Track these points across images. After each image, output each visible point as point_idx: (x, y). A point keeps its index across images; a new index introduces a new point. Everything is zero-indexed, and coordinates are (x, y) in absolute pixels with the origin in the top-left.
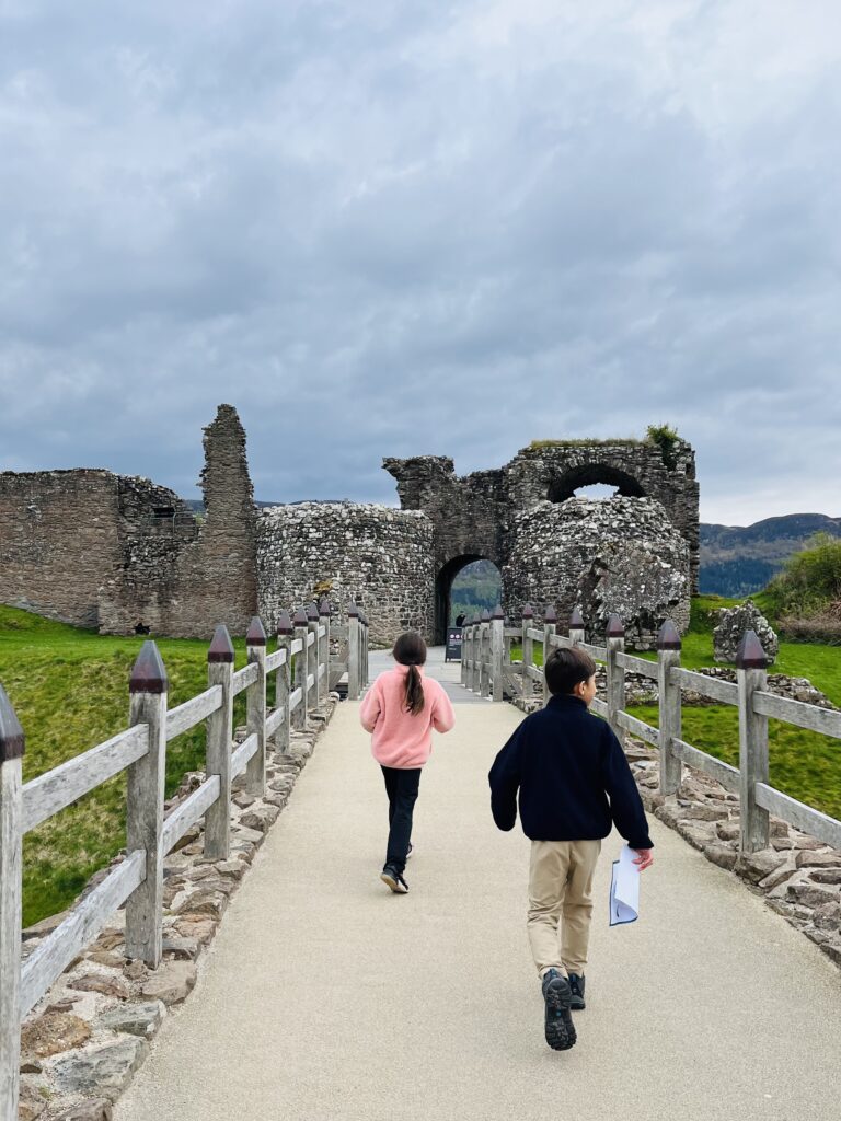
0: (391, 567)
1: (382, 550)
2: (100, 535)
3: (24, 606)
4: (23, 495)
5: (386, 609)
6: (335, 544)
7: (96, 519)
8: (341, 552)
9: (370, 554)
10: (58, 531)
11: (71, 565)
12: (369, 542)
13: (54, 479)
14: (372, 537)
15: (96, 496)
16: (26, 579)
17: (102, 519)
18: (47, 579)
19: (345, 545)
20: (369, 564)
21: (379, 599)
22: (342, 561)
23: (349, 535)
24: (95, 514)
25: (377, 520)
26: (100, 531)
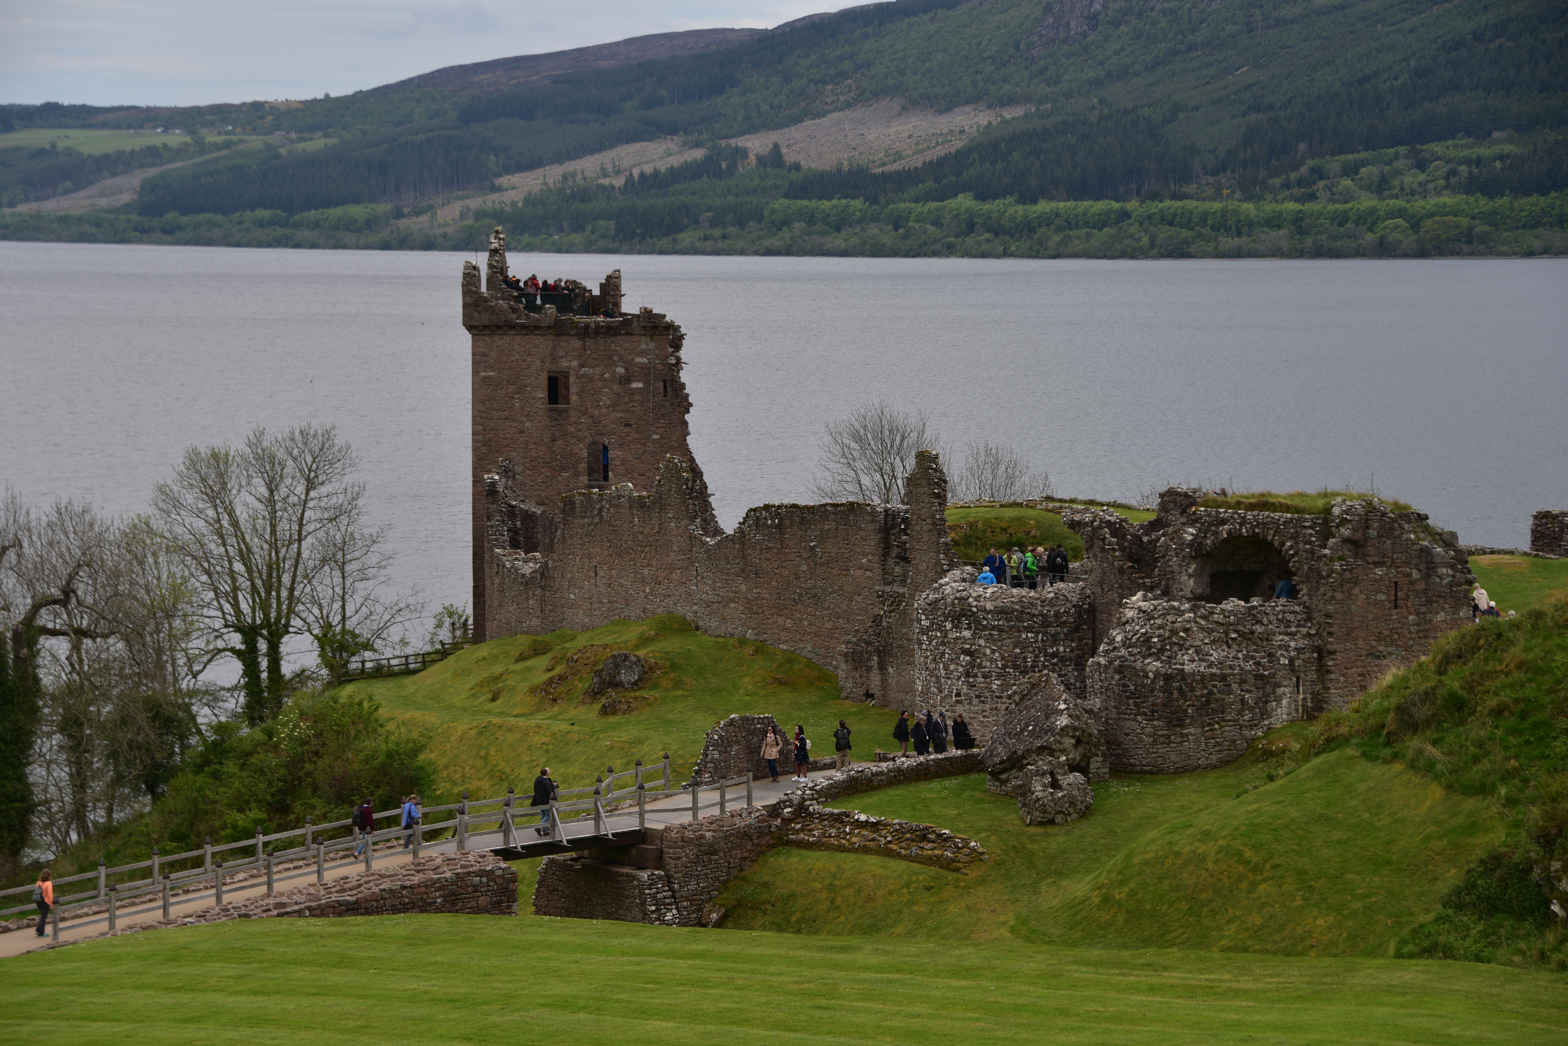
0: (991, 660)
1: (982, 642)
2: (869, 578)
3: (810, 655)
4: (806, 531)
5: (988, 707)
6: (939, 634)
7: (864, 561)
8: (943, 644)
9: (968, 646)
10: (835, 571)
11: (845, 611)
12: (967, 634)
13: (830, 513)
14: (969, 628)
15: (864, 534)
16: (810, 624)
17: (870, 561)
18: (827, 625)
19: (946, 636)
20: (968, 658)
21: (978, 697)
22: (943, 654)
23: (949, 626)
24: (864, 554)
25: (974, 610)
26: (868, 573)
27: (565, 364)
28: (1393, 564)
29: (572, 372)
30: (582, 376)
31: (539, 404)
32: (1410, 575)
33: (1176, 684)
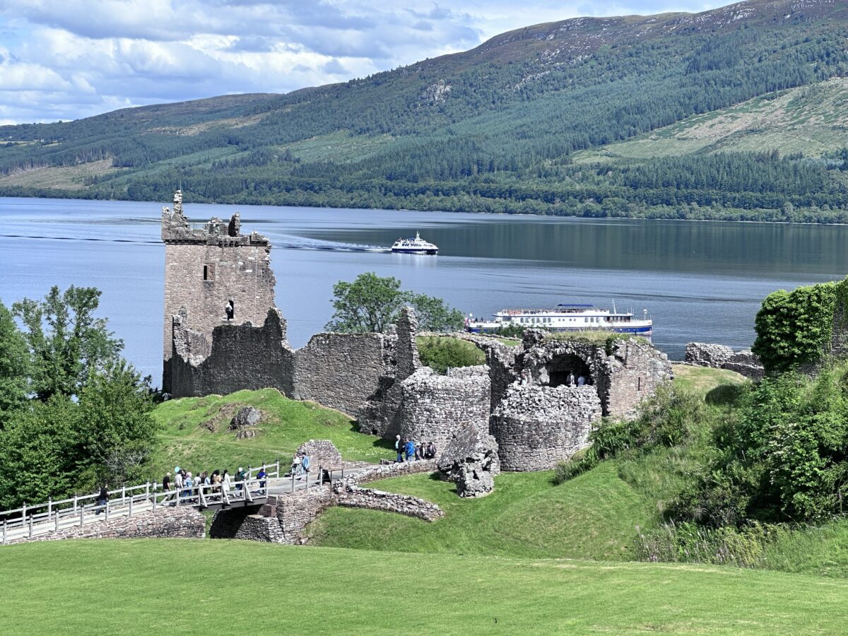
0: (440, 415)
1: (435, 405)
3: (343, 410)
5: (437, 438)
7: (372, 363)
9: (428, 407)
10: (357, 368)
12: (428, 401)
13: (355, 338)
14: (429, 398)
16: (344, 394)
20: (428, 413)
21: (432, 432)
23: (418, 396)
25: (432, 389)
27: (212, 260)
28: (639, 369)
29: (216, 264)
30: (222, 266)
31: (199, 280)
32: (645, 374)
33: (534, 428)
